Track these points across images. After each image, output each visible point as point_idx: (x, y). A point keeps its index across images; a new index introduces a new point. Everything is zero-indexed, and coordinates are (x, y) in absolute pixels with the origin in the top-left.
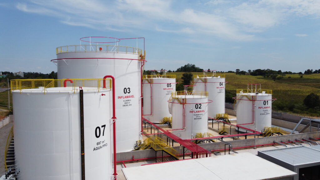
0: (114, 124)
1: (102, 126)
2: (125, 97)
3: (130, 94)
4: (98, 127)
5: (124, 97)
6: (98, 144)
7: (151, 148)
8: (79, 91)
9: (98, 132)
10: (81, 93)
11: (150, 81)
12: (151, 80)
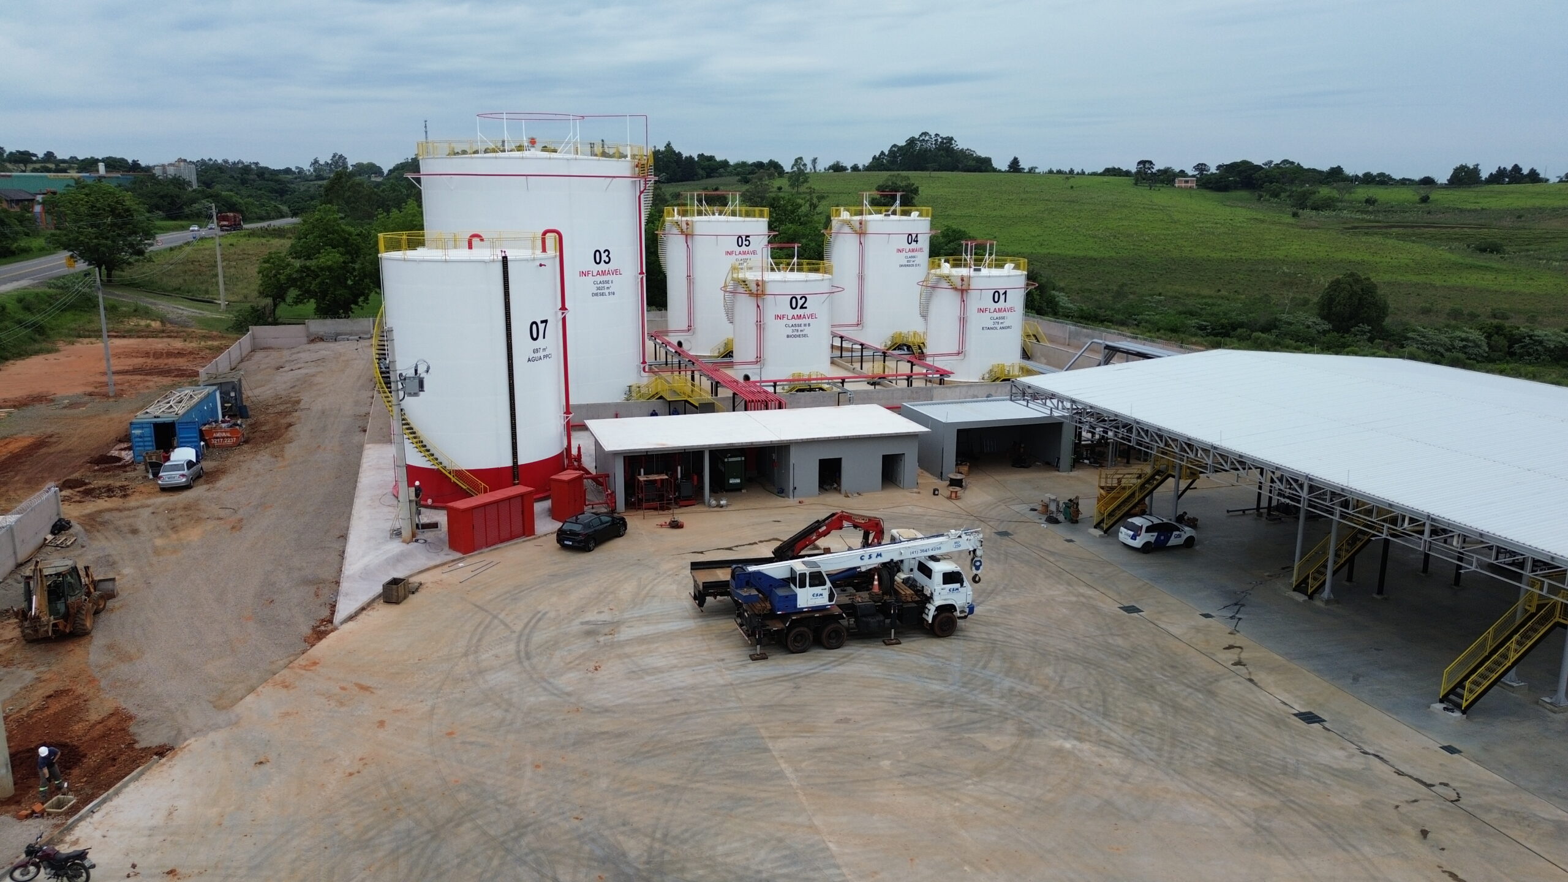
0: (564, 320)
1: (542, 322)
2: (598, 273)
3: (611, 266)
4: (535, 323)
5: (595, 274)
6: (536, 351)
7: (661, 398)
8: (500, 258)
9: (535, 330)
10: (505, 260)
11: (684, 226)
12: (687, 224)
